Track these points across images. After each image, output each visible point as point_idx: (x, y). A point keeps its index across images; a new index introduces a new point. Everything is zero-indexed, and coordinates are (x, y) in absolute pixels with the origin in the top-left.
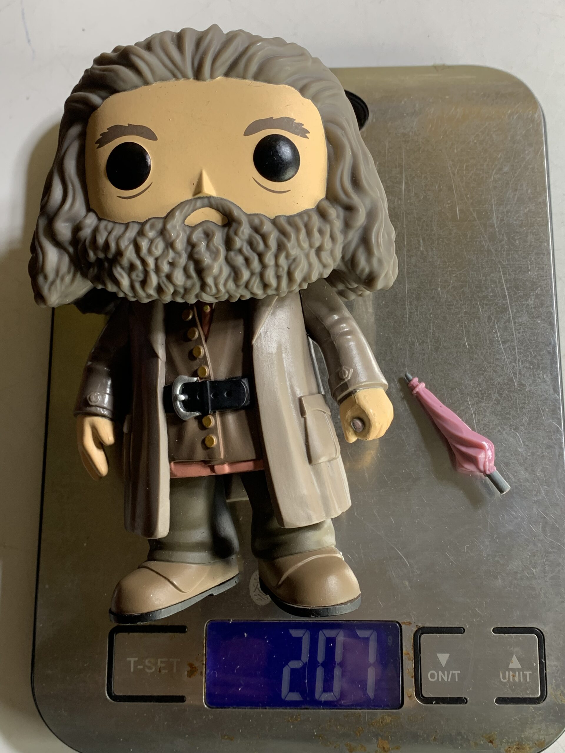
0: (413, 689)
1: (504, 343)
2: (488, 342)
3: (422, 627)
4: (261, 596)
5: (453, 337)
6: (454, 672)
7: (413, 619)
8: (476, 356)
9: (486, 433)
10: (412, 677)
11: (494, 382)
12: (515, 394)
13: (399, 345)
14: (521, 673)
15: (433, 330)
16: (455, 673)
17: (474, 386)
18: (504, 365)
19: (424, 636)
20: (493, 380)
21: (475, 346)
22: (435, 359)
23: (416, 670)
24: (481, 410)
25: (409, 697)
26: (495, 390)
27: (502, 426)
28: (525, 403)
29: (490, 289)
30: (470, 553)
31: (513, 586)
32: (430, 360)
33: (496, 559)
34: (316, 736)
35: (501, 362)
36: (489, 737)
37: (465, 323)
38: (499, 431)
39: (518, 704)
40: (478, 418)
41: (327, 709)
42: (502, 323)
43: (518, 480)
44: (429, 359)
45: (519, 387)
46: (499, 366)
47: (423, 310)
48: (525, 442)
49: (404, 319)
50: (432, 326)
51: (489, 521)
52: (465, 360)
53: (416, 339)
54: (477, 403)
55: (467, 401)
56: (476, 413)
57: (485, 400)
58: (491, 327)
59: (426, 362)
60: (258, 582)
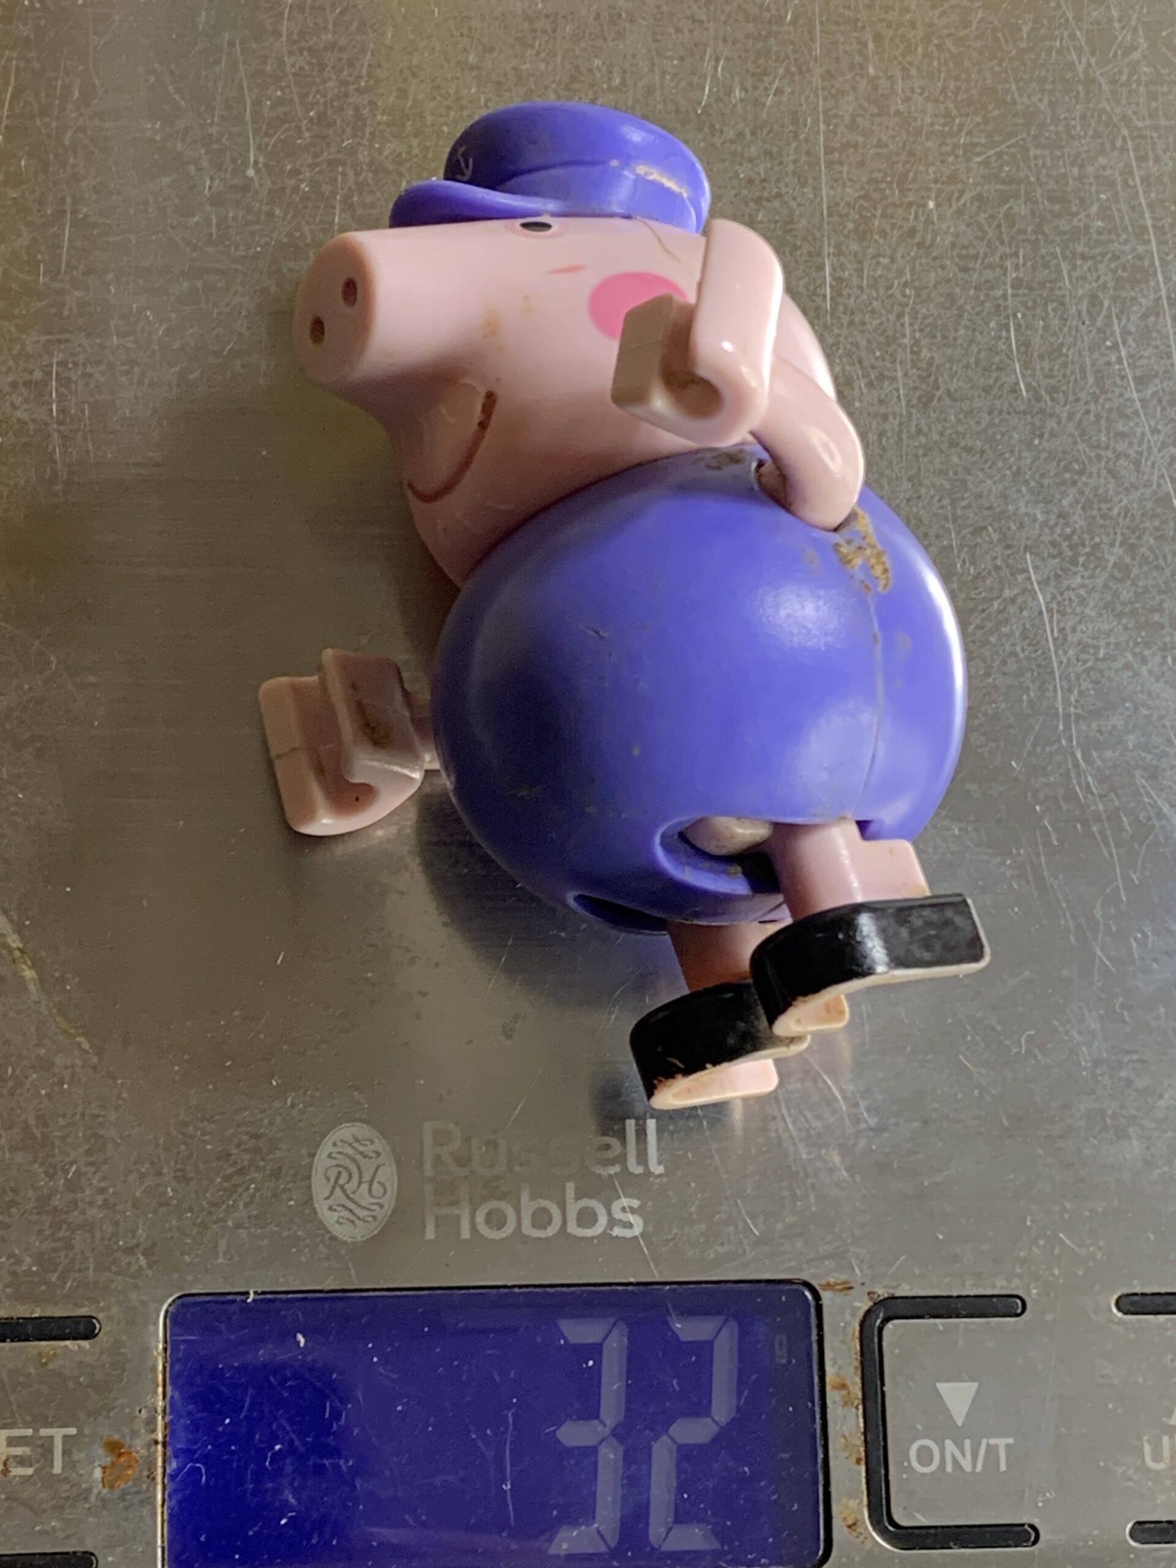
0: (861, 1501)
1: (1141, 381)
2: (1091, 380)
3: (885, 1299)
4: (351, 1211)
5: (977, 361)
6: (992, 1441)
7: (857, 1271)
8: (1051, 424)
9: (1088, 671)
10: (858, 1462)
11: (1110, 509)
15: (913, 338)
16: (997, 1446)
17: (1045, 524)
19: (894, 1325)
20: (1107, 500)
21: (1047, 392)
22: (919, 432)
23: (869, 1439)
24: (1070, 600)
25: (849, 1527)
26: (1115, 533)
27: (1137, 650)
29: (1095, 208)
30: (1040, 1057)
32: (904, 436)
33: (1123, 1074)
35: (1131, 444)
37: (1015, 316)
38: (1127, 666)
40: (1062, 625)
42: (1133, 318)
44: (900, 432)
46: (1127, 456)
47: (879, 272)
49: (818, 300)
50: (911, 325)
51: (1099, 953)
52: (1016, 436)
53: (858, 366)
54: (1057, 576)
55: (1026, 570)
56: (1054, 606)
57: (1083, 565)
58: (1099, 331)
59: (892, 441)
60: (338, 1166)
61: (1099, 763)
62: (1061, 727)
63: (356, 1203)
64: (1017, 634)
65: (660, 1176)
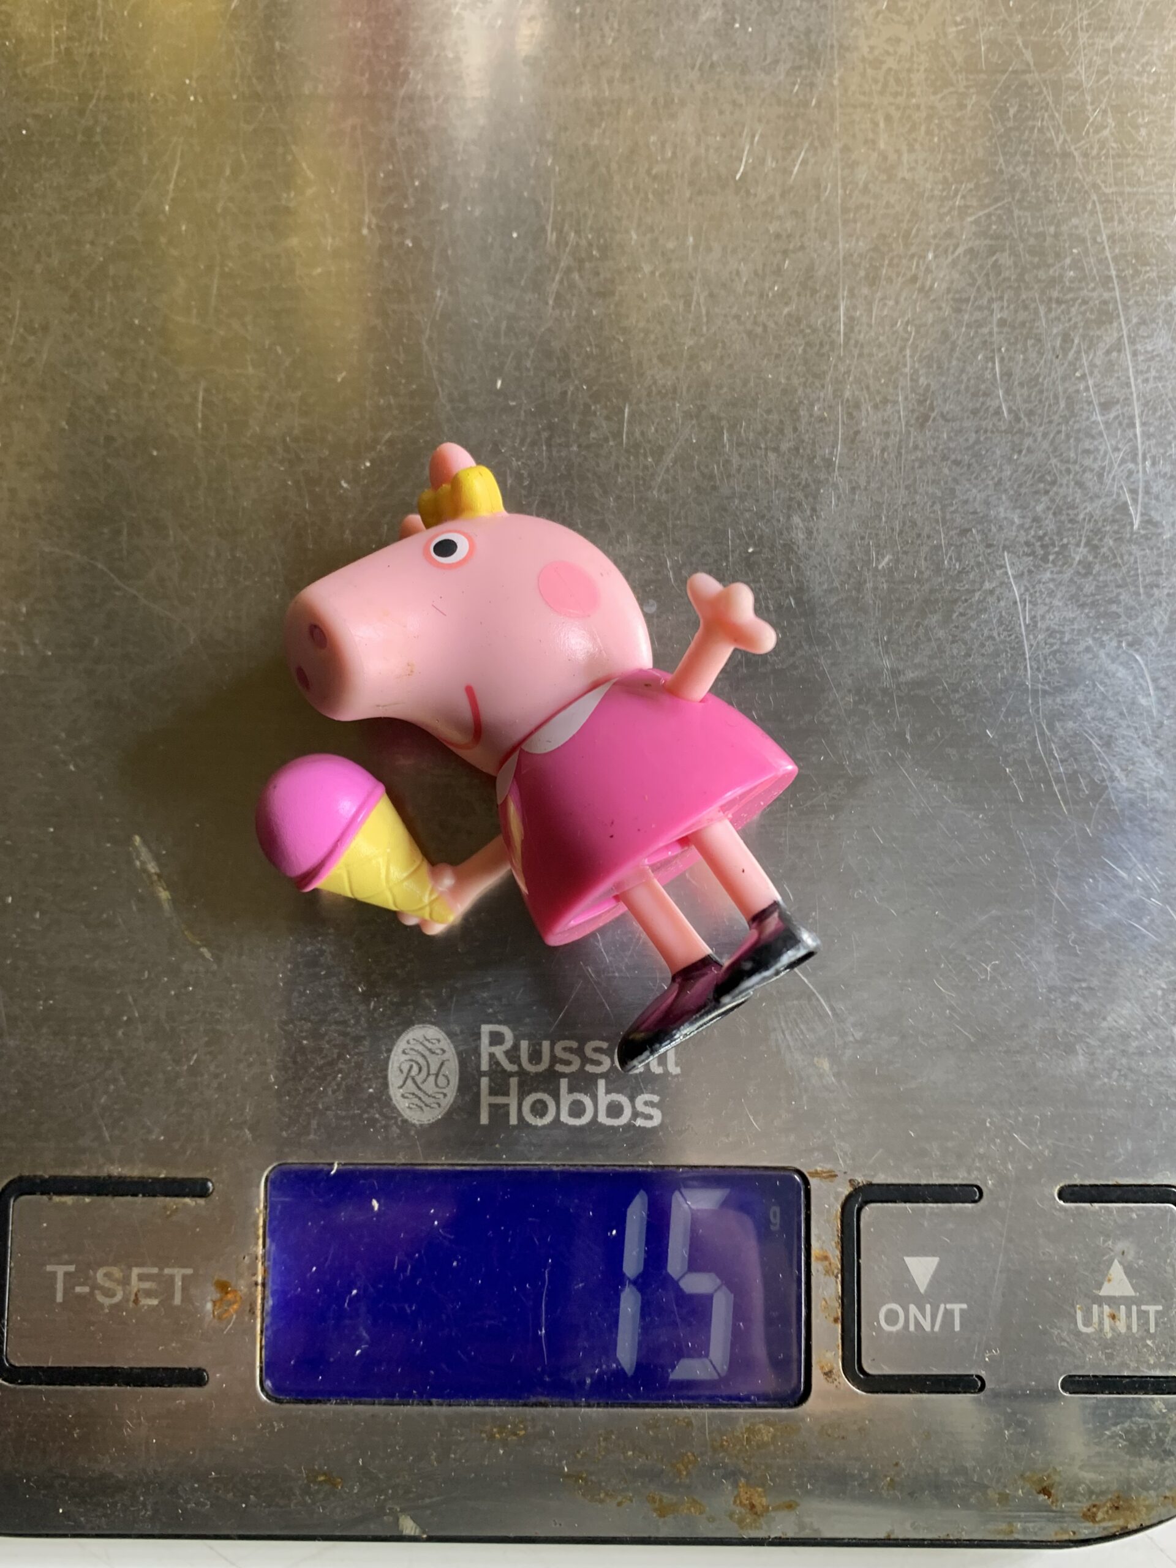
0: (837, 1352)
1: (1105, 407)
2: (1062, 404)
3: (864, 1185)
4: (420, 1099)
5: (967, 388)
6: (949, 1306)
7: (840, 1161)
8: (1028, 442)
9: (1054, 653)
10: (836, 1320)
11: (1077, 515)
12: (1134, 548)
13: (819, 409)
14: (1134, 1308)
15: (912, 367)
16: (953, 1310)
17: (1021, 526)
18: (1103, 468)
19: (870, 1209)
20: (1074, 507)
21: (1026, 415)
22: (916, 447)
23: (845, 1303)
24: (1041, 591)
25: (826, 1374)
26: (1081, 536)
27: (1097, 636)
28: (1159, 573)
29: (1068, 261)
30: (1003, 983)
31: (1115, 1074)
32: (903, 451)
33: (1073, 999)
34: (567, 1476)
35: (1095, 459)
36: (1041, 1480)
37: (1000, 349)
38: (1088, 649)
39: (1123, 1393)
40: (1033, 613)
41: (599, 1406)
42: (1100, 353)
43: (1138, 783)
44: (900, 447)
45: (1144, 528)
46: (1092, 470)
47: (885, 313)
48: (1158, 679)
49: (834, 336)
50: (912, 357)
51: (1056, 895)
52: (998, 452)
53: (865, 391)
54: (1030, 572)
55: (1003, 566)
56: (1028, 598)
57: (1053, 562)
58: (1070, 364)
59: (892, 455)
60: (412, 1060)
61: (1061, 732)
62: (1030, 701)
63: (425, 1093)
64: (995, 621)
65: (677, 1076)
